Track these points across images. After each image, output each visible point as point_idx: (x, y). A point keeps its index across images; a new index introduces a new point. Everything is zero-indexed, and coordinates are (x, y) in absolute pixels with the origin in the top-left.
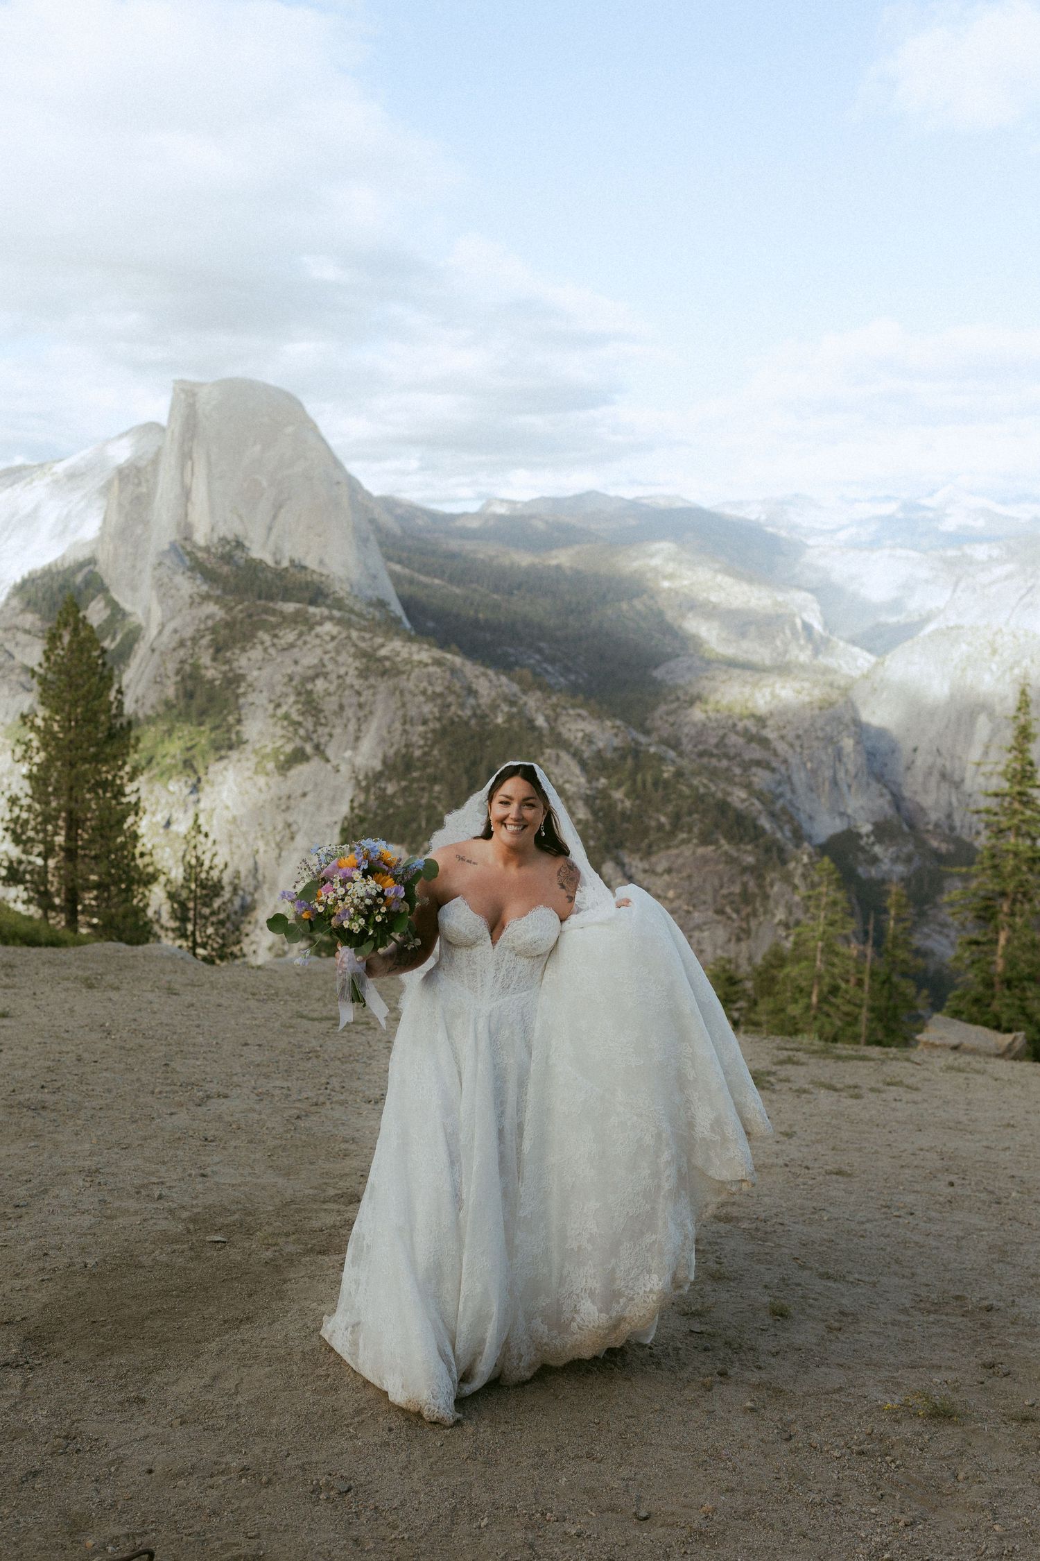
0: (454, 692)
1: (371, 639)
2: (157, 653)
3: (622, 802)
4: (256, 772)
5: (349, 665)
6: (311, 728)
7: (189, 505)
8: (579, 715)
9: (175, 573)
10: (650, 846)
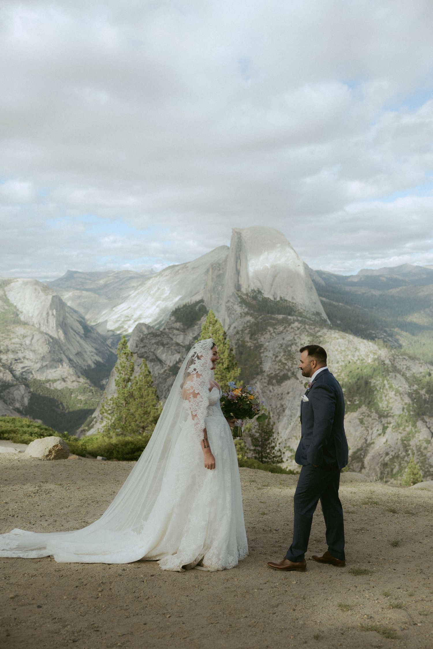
0: (350, 350)
1: (314, 328)
2: (228, 337)
3: (425, 395)
4: (268, 384)
5: (305, 339)
6: (290, 366)
7: (239, 277)
8: (404, 358)
9: (234, 304)
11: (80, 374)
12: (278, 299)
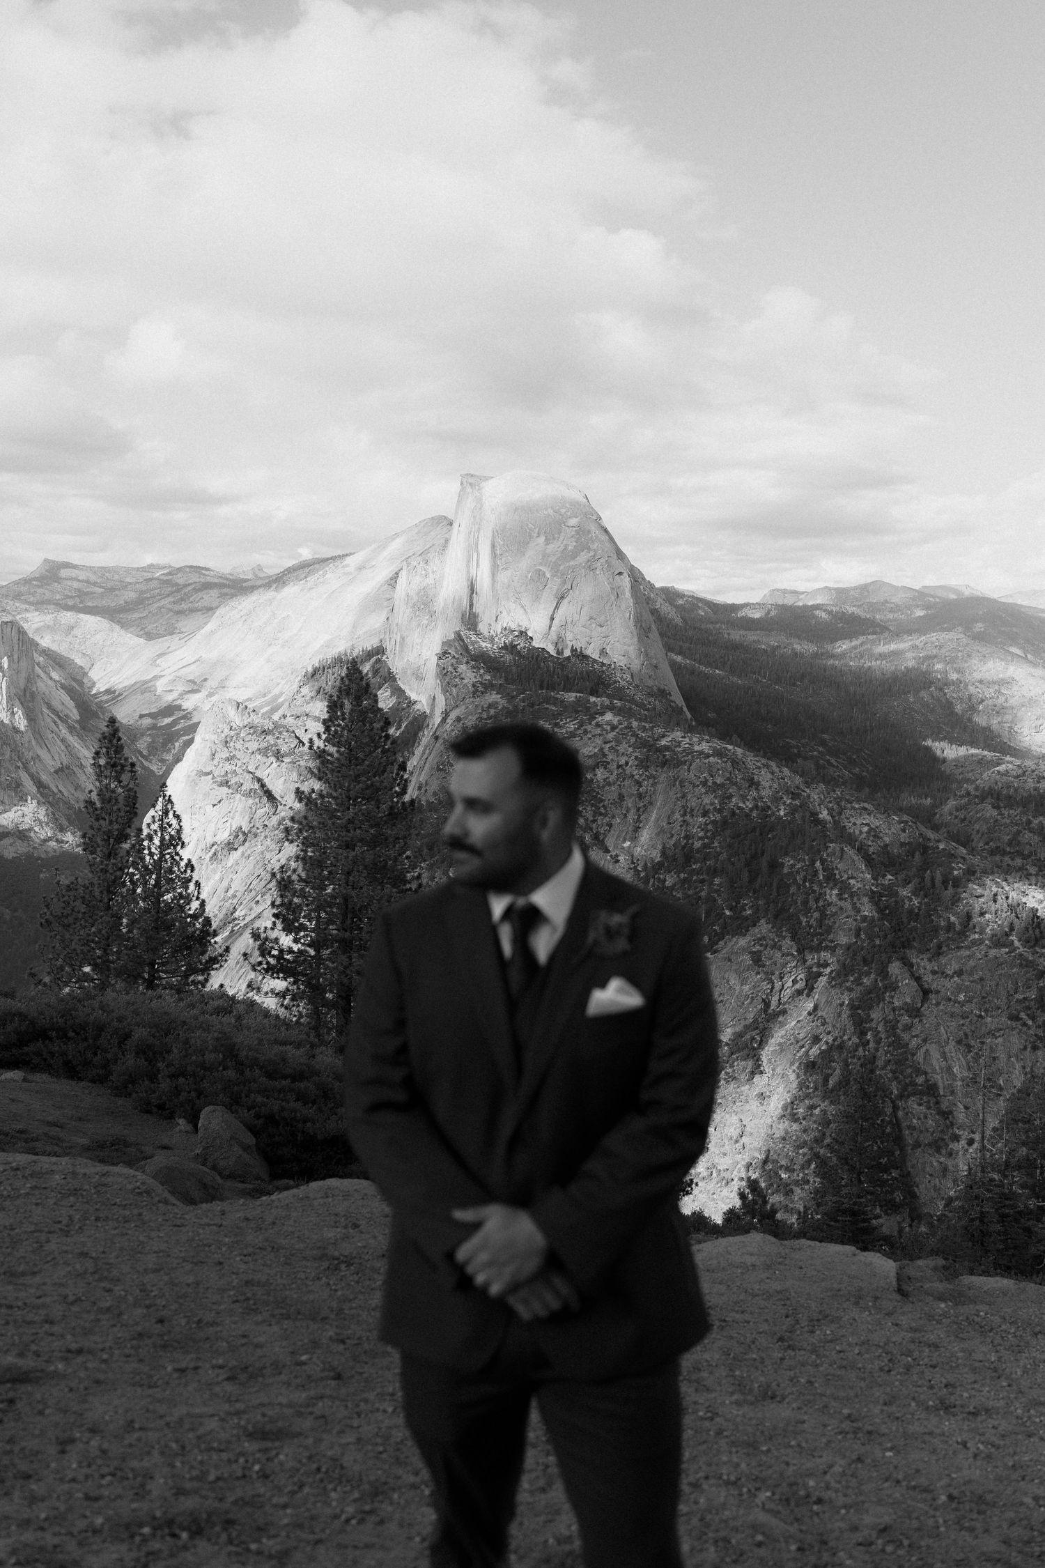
0: (735, 784)
1: (652, 729)
2: (441, 741)
3: (910, 900)
5: (628, 754)
6: (590, 818)
7: (474, 596)
8: (865, 809)
9: (459, 662)
10: (940, 947)
11: (65, 823)
12: (567, 653)
